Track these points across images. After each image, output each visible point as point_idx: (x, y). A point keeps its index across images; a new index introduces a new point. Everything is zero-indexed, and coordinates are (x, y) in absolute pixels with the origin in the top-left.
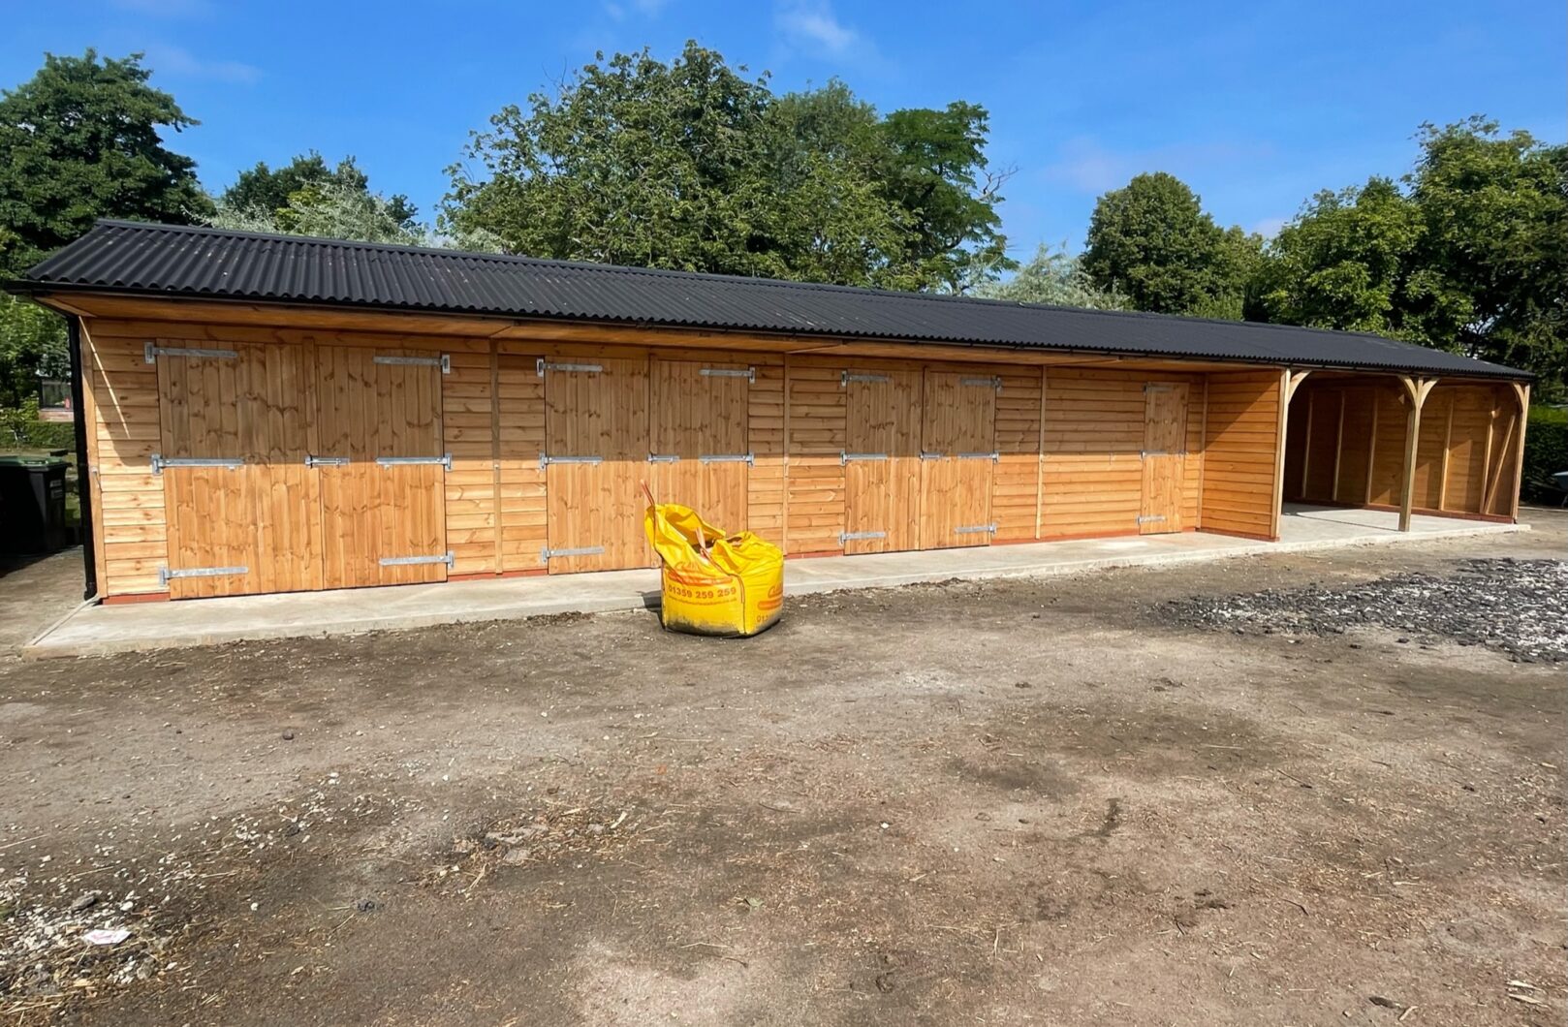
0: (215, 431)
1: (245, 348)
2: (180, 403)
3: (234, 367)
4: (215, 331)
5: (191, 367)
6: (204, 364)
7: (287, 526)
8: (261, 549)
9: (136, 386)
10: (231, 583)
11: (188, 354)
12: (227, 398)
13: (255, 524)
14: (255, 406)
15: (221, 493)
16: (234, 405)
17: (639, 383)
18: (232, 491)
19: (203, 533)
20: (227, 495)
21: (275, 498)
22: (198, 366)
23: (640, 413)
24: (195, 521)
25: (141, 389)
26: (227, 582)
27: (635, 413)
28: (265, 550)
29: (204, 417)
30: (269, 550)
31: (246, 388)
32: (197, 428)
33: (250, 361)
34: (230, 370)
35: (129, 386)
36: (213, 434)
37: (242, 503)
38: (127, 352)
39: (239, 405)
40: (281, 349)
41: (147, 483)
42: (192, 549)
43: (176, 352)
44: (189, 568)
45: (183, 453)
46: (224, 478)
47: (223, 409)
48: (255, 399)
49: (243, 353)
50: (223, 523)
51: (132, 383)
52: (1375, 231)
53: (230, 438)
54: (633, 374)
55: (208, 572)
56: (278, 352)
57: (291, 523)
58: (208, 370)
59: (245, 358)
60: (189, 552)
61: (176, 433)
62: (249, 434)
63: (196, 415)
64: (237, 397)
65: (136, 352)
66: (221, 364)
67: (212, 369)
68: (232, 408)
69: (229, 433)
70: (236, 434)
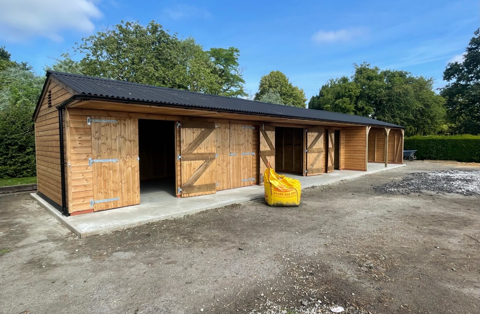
0: (109, 149)
1: (119, 119)
2: (98, 139)
3: (116, 126)
4: (110, 113)
5: (102, 126)
6: (106, 125)
7: (131, 182)
8: (123, 191)
9: (84, 133)
10: (114, 204)
11: (101, 121)
12: (113, 137)
13: (122, 182)
14: (122, 139)
15: (111, 171)
16: (116, 140)
17: (227, 131)
18: (115, 171)
19: (105, 186)
20: (113, 172)
21: (128, 173)
22: (104, 126)
23: (227, 140)
24: (102, 182)
25: (86, 134)
26: (113, 204)
27: (226, 140)
28: (125, 191)
29: (106, 144)
30: (126, 191)
31: (119, 133)
32: (104, 148)
33: (121, 124)
34: (115, 127)
35: (82, 133)
36: (109, 150)
37: (118, 175)
38: (81, 121)
39: (117, 140)
40: (130, 120)
41: (87, 169)
42: (101, 193)
43: (97, 121)
44: (101, 199)
45: (99, 157)
46: (112, 166)
47: (112, 141)
48: (122, 137)
49: (119, 121)
50: (111, 182)
51: (83, 132)
52: (350, 90)
53: (114, 151)
54: (226, 128)
55: (106, 201)
56: (129, 121)
57: (133, 181)
58: (108, 127)
59: (120, 123)
60: (100, 194)
61: (97, 150)
62: (120, 150)
63: (103, 143)
64: (117, 137)
65: (84, 121)
66: (112, 125)
67: (109, 127)
68: (115, 140)
69: (114, 150)
70: (116, 150)
